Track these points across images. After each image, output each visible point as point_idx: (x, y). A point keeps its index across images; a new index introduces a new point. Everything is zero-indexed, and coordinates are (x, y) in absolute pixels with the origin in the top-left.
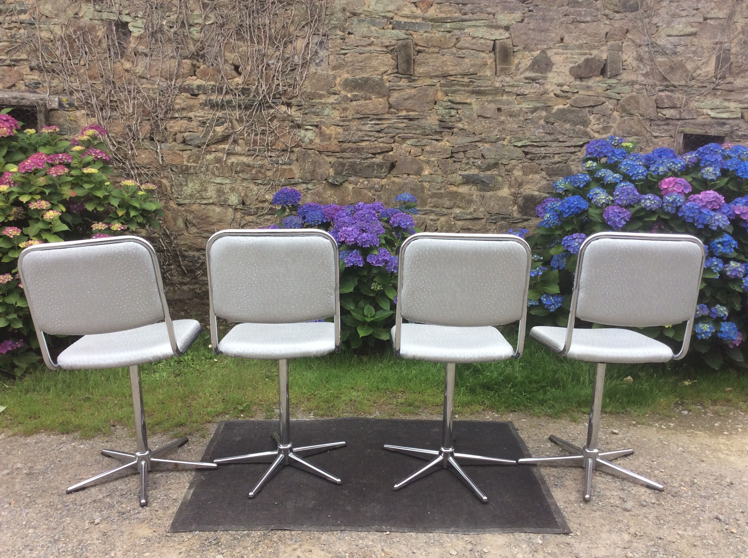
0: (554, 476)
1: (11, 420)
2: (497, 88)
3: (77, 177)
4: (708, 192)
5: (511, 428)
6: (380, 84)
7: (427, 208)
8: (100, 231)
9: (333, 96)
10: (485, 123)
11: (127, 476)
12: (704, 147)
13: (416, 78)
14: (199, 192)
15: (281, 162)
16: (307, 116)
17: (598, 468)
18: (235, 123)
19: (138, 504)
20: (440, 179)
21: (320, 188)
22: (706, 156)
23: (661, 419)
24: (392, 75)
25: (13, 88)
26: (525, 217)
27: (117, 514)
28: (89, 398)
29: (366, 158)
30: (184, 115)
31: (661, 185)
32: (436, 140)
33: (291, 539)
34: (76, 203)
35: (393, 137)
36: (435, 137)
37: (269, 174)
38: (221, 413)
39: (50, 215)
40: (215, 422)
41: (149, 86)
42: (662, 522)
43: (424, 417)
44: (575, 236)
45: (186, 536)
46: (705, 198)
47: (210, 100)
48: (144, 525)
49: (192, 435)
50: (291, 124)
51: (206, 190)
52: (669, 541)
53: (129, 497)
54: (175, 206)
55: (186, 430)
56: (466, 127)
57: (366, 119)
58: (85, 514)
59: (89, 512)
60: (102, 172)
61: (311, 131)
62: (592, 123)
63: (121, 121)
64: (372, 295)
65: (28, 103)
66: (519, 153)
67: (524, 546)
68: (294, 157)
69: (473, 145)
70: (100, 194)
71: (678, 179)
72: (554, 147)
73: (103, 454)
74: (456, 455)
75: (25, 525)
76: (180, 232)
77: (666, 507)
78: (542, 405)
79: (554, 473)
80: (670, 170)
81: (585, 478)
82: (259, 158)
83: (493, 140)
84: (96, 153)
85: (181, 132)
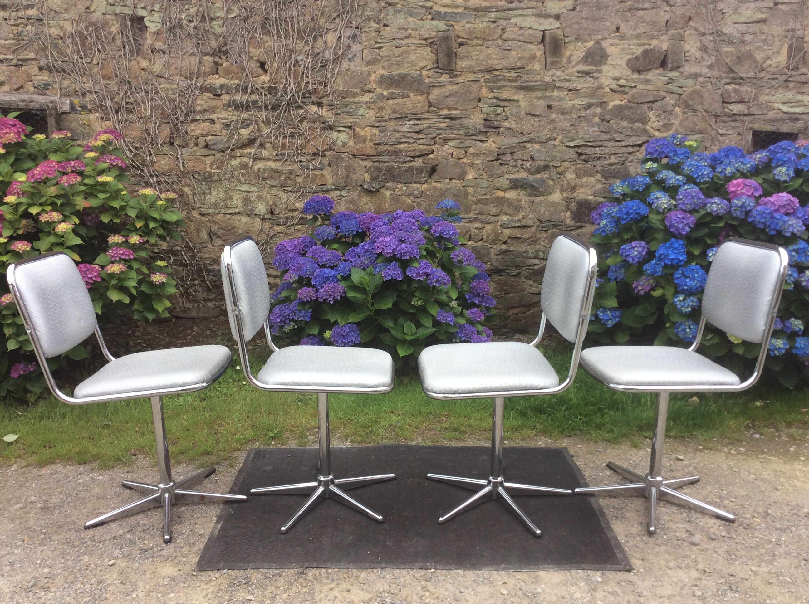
0: (614, 507)
1: (25, 449)
2: (548, 83)
3: (91, 186)
4: (781, 194)
5: (566, 455)
6: (419, 80)
7: (472, 215)
8: (117, 244)
9: (367, 94)
10: (534, 122)
11: (149, 510)
12: (776, 145)
13: (458, 73)
14: (223, 201)
15: (311, 167)
16: (339, 117)
17: (663, 497)
18: (262, 125)
19: (162, 540)
20: (485, 184)
21: (355, 195)
22: (778, 155)
23: (730, 443)
24: (432, 71)
25: (21, 90)
26: (579, 224)
27: (139, 552)
28: (108, 425)
29: (404, 162)
30: (206, 117)
31: (728, 188)
32: (481, 141)
33: (327, 578)
34: (91, 215)
35: (433, 138)
36: (479, 138)
37: (300, 180)
38: (250, 440)
39: (63, 228)
40: (244, 450)
41: (168, 86)
42: (733, 557)
43: (470, 443)
44: (633, 244)
45: (214, 575)
46: (777, 201)
47: (234, 101)
48: (169, 563)
49: (220, 464)
50: (322, 126)
51: (231, 198)
52: (742, 579)
53: (152, 533)
54: (198, 217)
55: (213, 458)
56: (513, 126)
57: (404, 119)
58: (105, 552)
59: (108, 549)
60: (119, 180)
61: (345, 133)
62: (651, 120)
63: (138, 125)
64: (412, 311)
65: (37, 106)
66: (572, 154)
67: (582, 584)
68: (326, 161)
69: (521, 146)
70: (116, 204)
71: (748, 181)
72: (610, 147)
73: (125, 486)
74: (507, 484)
75: (40, 564)
76: (203, 245)
77: (738, 541)
78: (600, 429)
79: (614, 504)
80: (738, 170)
81: (648, 510)
82: (289, 163)
83: (543, 140)
84: (111, 160)
85: (203, 136)
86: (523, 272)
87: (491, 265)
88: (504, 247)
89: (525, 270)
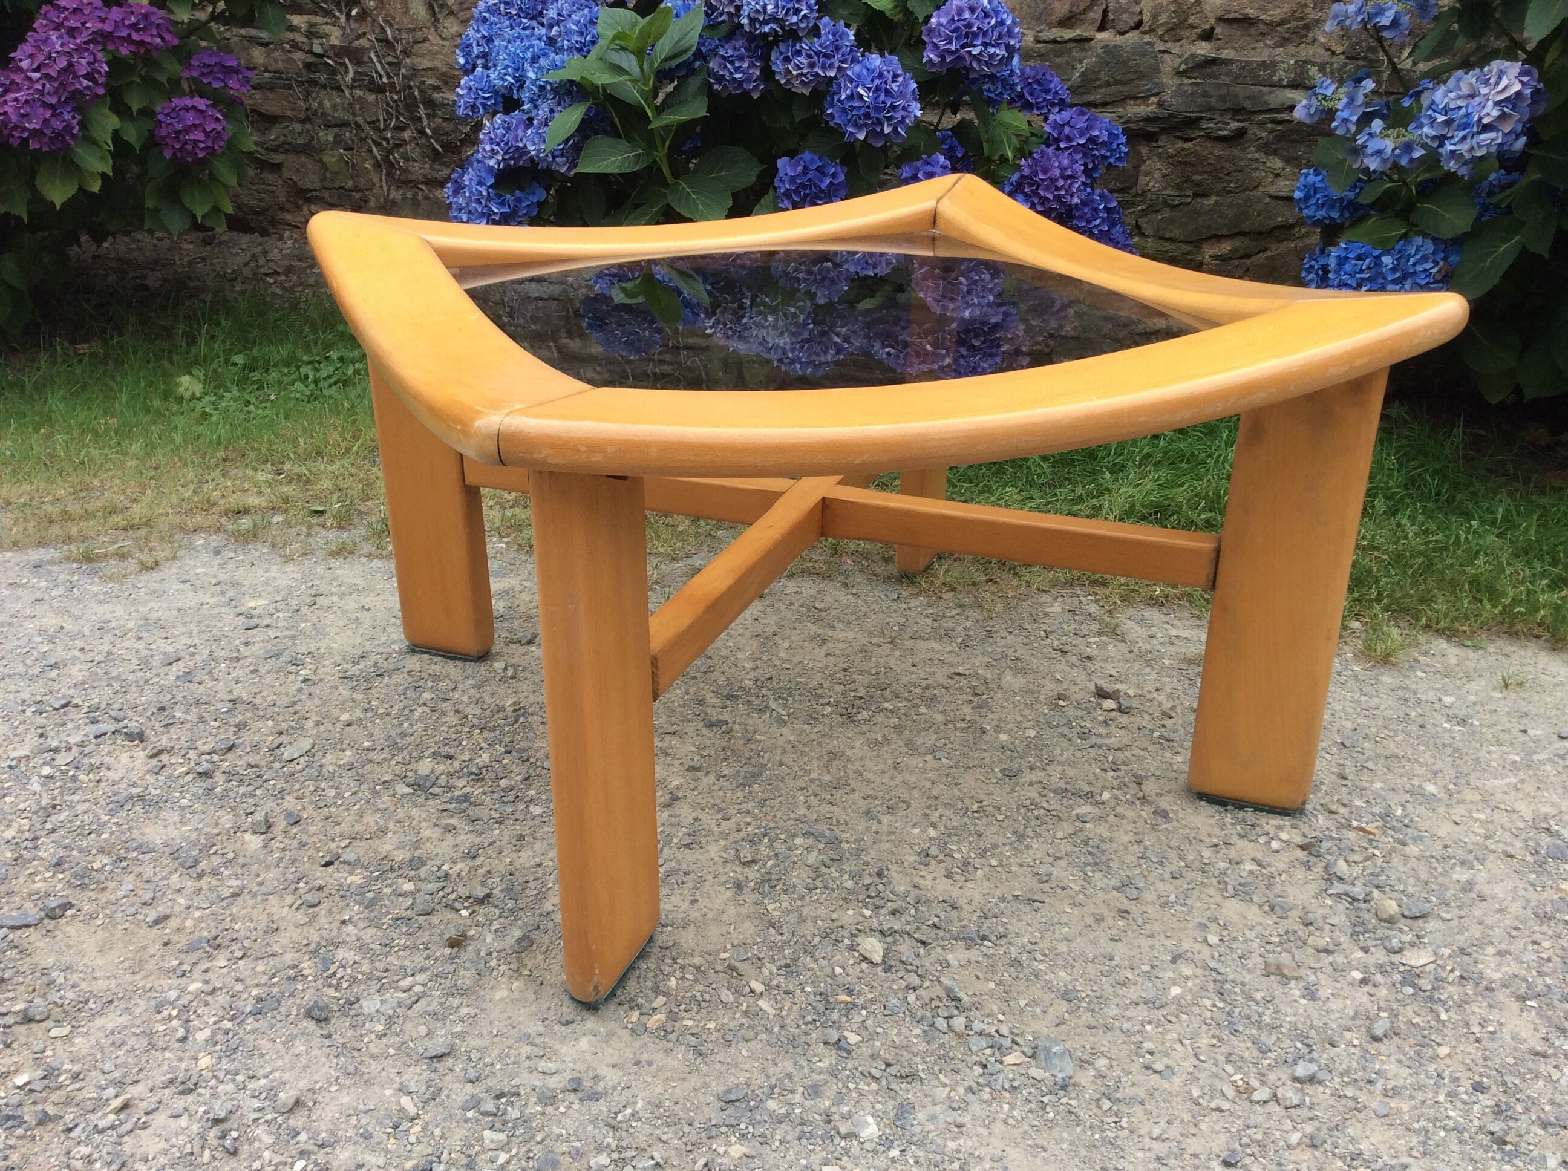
76: (418, 34)
86: (1253, 130)
87: (1160, 105)
88: (1203, 49)
89: (1261, 124)
